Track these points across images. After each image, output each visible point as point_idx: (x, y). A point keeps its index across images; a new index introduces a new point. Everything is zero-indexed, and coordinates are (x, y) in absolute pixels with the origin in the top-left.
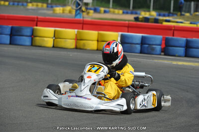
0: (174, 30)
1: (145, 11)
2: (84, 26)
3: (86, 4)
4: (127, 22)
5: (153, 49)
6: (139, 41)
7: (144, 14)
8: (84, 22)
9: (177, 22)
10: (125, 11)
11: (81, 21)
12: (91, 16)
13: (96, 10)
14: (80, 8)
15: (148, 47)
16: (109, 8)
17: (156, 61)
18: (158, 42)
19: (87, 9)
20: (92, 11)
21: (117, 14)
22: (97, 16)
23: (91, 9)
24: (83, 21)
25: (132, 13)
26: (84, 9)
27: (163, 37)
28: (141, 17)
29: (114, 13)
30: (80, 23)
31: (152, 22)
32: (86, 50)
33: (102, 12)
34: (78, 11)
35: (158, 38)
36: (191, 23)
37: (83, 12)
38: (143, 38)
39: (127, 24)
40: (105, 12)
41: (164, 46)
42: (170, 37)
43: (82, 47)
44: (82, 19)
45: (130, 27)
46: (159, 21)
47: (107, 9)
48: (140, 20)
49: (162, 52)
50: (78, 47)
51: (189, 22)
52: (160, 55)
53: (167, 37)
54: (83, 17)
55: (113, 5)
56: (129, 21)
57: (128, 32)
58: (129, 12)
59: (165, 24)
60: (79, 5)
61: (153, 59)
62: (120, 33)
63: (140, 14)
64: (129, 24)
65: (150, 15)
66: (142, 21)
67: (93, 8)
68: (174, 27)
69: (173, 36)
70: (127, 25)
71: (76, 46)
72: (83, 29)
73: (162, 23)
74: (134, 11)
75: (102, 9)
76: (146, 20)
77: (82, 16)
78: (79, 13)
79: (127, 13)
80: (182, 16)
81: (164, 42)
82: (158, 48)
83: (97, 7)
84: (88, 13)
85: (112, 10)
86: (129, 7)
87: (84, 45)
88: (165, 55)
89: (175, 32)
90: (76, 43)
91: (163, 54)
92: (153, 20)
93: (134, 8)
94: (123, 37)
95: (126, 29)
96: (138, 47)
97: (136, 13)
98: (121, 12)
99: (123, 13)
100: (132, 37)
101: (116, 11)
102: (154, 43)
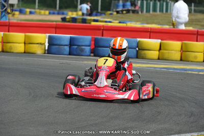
0: (103, 30)
1: (72, 11)
2: (10, 28)
3: (12, 6)
4: (54, 23)
5: (82, 50)
6: (67, 43)
7: (71, 14)
8: (11, 24)
9: (106, 22)
10: (52, 12)
11: (6, 23)
12: (17, 17)
13: (21, 12)
14: (6, 10)
15: (77, 48)
16: (35, 8)
17: (86, 62)
18: (88, 43)
19: (12, 10)
20: (17, 13)
21: (44, 15)
22: (23, 17)
23: (16, 11)
24: (9, 23)
25: (58, 14)
26: (9, 10)
27: (92, 38)
28: (68, 17)
29: (40, 14)
30: (6, 26)
31: (79, 22)
32: (13, 53)
33: (28, 13)
34: (4, 13)
35: (87, 39)
36: (120, 23)
37: (9, 13)
38: (71, 39)
39: (54, 24)
40: (31, 13)
41: (93, 47)
42: (100, 37)
43: (9, 50)
44: (7, 21)
45: (57, 28)
46: (87, 21)
47: (33, 10)
48: (67, 20)
49: (91, 53)
50: (4, 50)
51: (118, 21)
52: (90, 56)
53: (96, 37)
54: (9, 19)
55: (38, 6)
56: (56, 21)
57: (56, 33)
58: (56, 12)
59: (93, 23)
60: (5, 6)
61: (82, 61)
62: (48, 35)
63: (67, 14)
64: (57, 25)
65: (77, 15)
66: (69, 22)
67: (18, 9)
68: (103, 26)
69: (102, 36)
70: (55, 26)
71: (2, 49)
72: (9, 32)
73: (90, 23)
74: (61, 11)
75: (28, 10)
76: (74, 20)
77: (7, 18)
78: (4, 15)
79: (54, 13)
80: (111, 16)
81: (93, 42)
82: (88, 49)
83: (22, 8)
84: (14, 15)
85: (38, 11)
86: (56, 8)
87: (11, 48)
88: (95, 56)
89: (104, 32)
90: (3, 46)
91: (92, 55)
92: (80, 21)
93: (60, 8)
94: (50, 39)
95: (54, 29)
96: (67, 48)
97: (63, 14)
98: (47, 12)
99: (50, 13)
100: (59, 38)
101: (43, 12)
102: (83, 44)
